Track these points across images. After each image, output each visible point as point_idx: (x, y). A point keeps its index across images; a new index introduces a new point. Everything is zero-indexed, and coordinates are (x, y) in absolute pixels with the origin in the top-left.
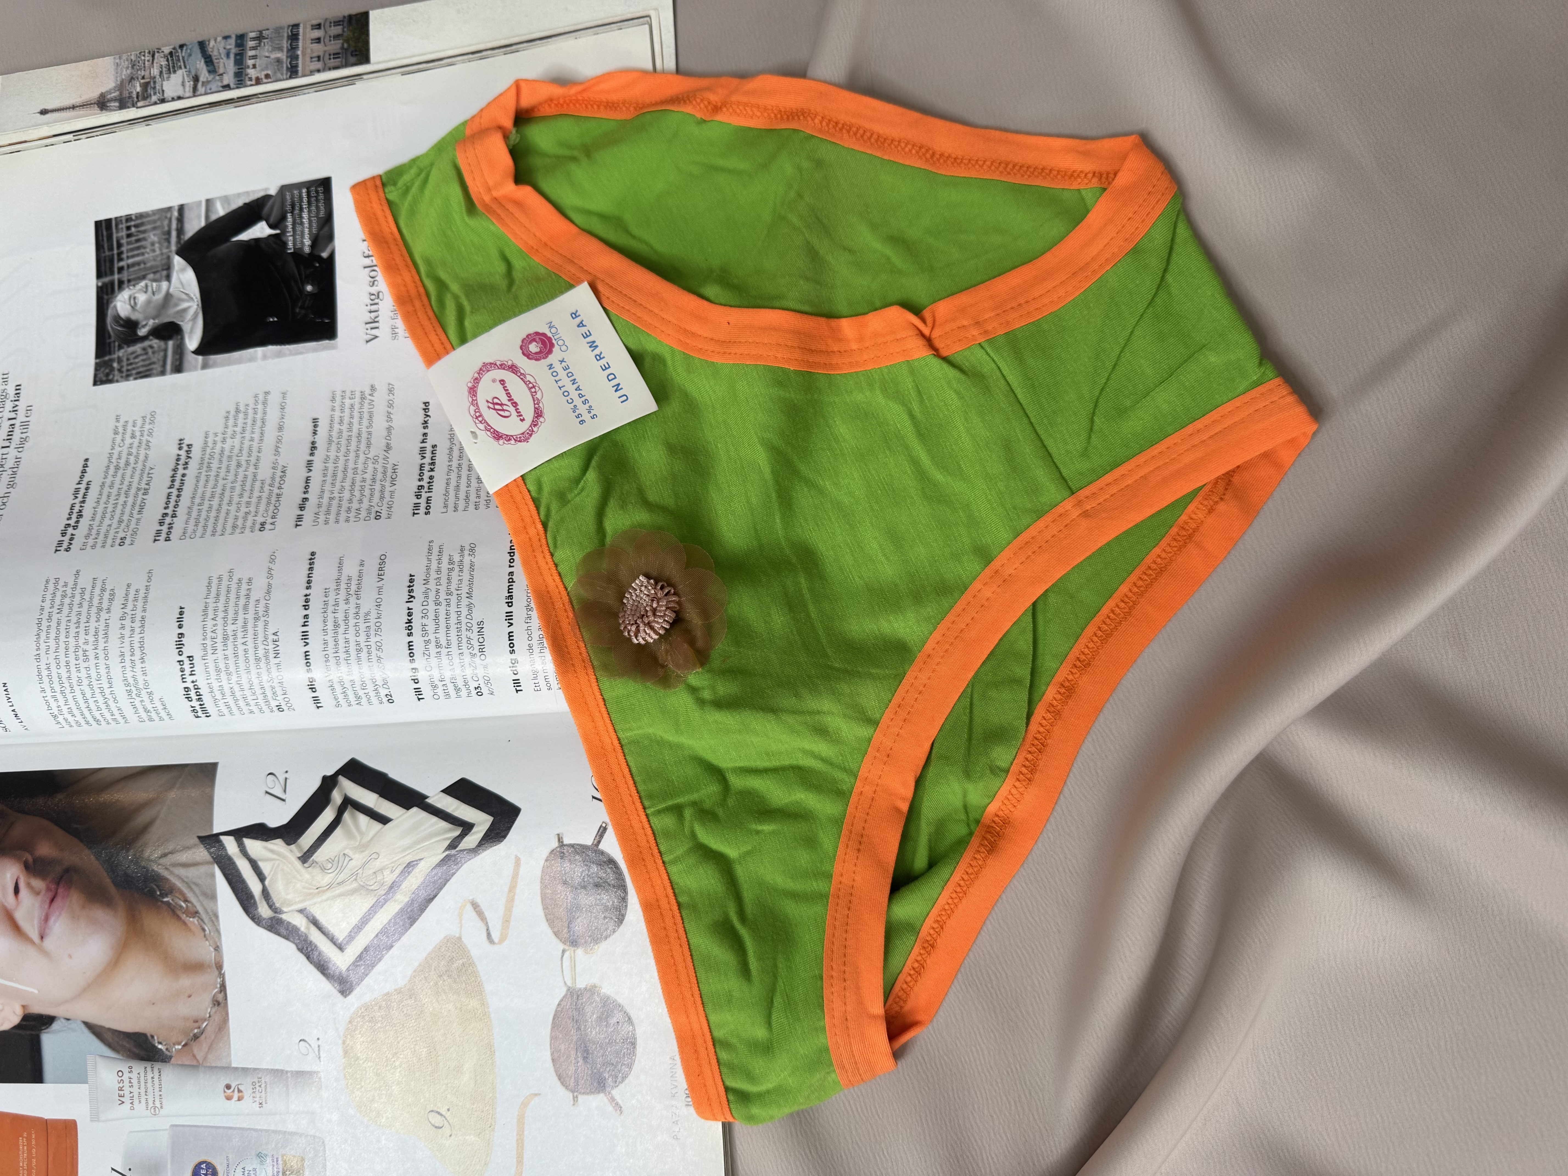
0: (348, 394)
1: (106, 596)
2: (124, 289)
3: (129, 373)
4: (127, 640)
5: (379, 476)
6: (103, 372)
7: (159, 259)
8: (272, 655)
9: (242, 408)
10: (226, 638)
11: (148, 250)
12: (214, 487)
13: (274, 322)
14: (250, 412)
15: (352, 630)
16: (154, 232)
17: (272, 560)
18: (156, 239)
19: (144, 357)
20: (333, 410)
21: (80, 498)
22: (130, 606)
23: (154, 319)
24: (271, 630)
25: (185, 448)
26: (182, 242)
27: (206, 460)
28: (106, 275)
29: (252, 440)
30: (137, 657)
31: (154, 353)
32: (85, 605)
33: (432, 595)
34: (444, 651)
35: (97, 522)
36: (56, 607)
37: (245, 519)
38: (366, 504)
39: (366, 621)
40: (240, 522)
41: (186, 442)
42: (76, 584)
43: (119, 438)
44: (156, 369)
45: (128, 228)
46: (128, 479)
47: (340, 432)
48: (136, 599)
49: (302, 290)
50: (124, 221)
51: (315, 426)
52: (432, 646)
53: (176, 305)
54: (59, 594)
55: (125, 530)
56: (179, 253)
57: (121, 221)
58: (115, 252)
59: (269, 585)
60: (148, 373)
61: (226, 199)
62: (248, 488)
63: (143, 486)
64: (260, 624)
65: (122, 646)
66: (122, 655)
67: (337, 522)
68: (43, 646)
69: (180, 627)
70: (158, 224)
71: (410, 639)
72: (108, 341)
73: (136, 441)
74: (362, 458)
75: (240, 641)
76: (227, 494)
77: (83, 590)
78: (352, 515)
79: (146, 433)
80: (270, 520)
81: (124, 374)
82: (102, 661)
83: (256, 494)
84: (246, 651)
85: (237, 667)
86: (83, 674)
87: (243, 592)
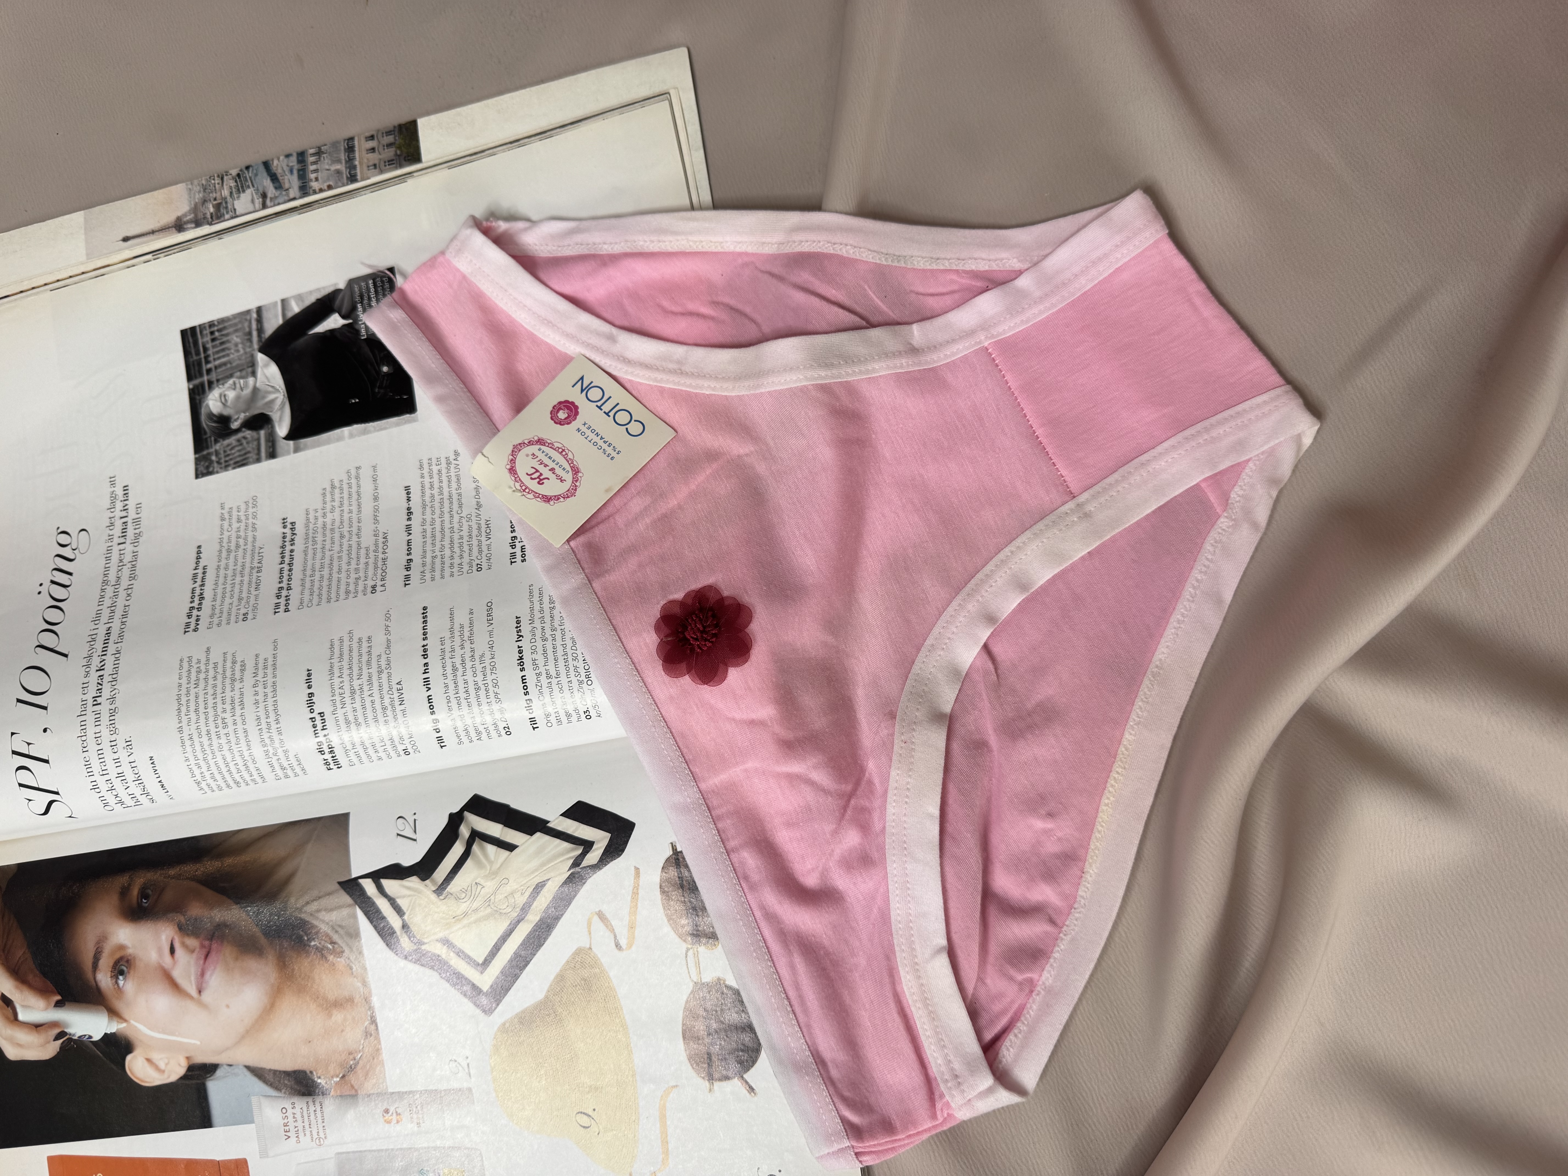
0: (434, 461)
1: (238, 667)
2: (214, 389)
3: (227, 464)
4: (262, 705)
5: (475, 532)
6: (203, 465)
7: (243, 357)
8: (397, 703)
9: (337, 484)
10: (353, 692)
11: (232, 351)
12: (323, 558)
13: (356, 402)
14: (345, 486)
15: (469, 672)
16: (237, 334)
17: (388, 618)
18: (238, 340)
19: (240, 448)
20: (422, 477)
21: (199, 582)
22: (261, 673)
23: (244, 412)
24: (394, 681)
25: (289, 526)
26: (263, 340)
27: (311, 535)
28: (196, 378)
29: (351, 512)
30: (272, 718)
31: (248, 443)
32: (219, 677)
33: (538, 633)
34: (554, 681)
35: (218, 602)
36: (193, 682)
37: (356, 584)
38: (466, 558)
39: (482, 662)
40: (352, 588)
41: (289, 520)
42: (208, 660)
43: (226, 524)
44: (252, 457)
45: (212, 333)
46: (240, 560)
47: (433, 496)
48: (265, 667)
49: (379, 372)
50: (207, 328)
51: (408, 493)
52: (543, 678)
53: (264, 397)
54: (194, 671)
55: (247, 606)
56: (261, 350)
57: (205, 327)
58: (202, 355)
59: (388, 641)
60: (245, 462)
61: (299, 298)
62: (354, 555)
63: (256, 565)
64: (384, 676)
65: (257, 710)
66: (258, 719)
67: (443, 577)
68: (184, 719)
69: (309, 687)
70: (240, 326)
71: (523, 673)
72: (205, 437)
73: (243, 525)
74: (456, 518)
75: (366, 693)
76: (336, 563)
77: (216, 664)
78: (455, 570)
79: (250, 517)
80: (379, 583)
81: (223, 465)
82: (240, 727)
83: (363, 560)
84: (373, 702)
85: (366, 718)
86: (223, 741)
87: (364, 650)
